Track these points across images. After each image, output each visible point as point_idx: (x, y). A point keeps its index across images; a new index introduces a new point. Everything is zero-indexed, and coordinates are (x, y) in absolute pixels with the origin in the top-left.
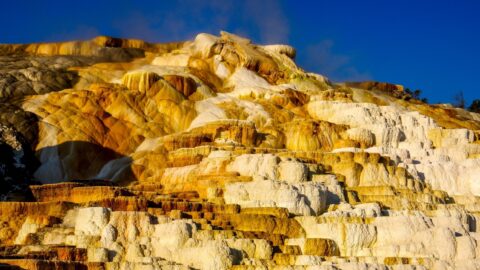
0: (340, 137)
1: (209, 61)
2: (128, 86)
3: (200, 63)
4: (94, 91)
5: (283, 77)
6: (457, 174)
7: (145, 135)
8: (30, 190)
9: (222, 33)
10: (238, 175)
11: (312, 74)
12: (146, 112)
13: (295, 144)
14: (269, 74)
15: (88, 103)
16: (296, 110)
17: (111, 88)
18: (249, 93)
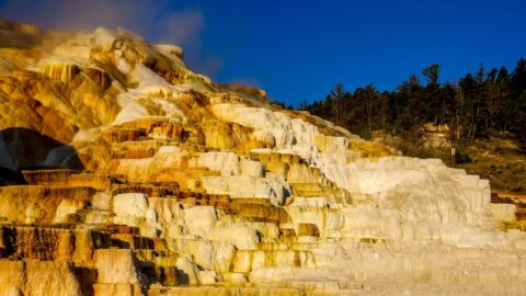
0: (248, 138)
1: (110, 55)
2: (50, 75)
3: (103, 57)
4: (20, 78)
5: (177, 77)
6: (348, 176)
7: (78, 125)
8: (22, 175)
9: (119, 29)
10: (208, 169)
11: (200, 76)
12: (73, 104)
13: (215, 142)
14: (165, 73)
15: (16, 90)
16: (202, 110)
17: (35, 75)
18: (158, 91)
